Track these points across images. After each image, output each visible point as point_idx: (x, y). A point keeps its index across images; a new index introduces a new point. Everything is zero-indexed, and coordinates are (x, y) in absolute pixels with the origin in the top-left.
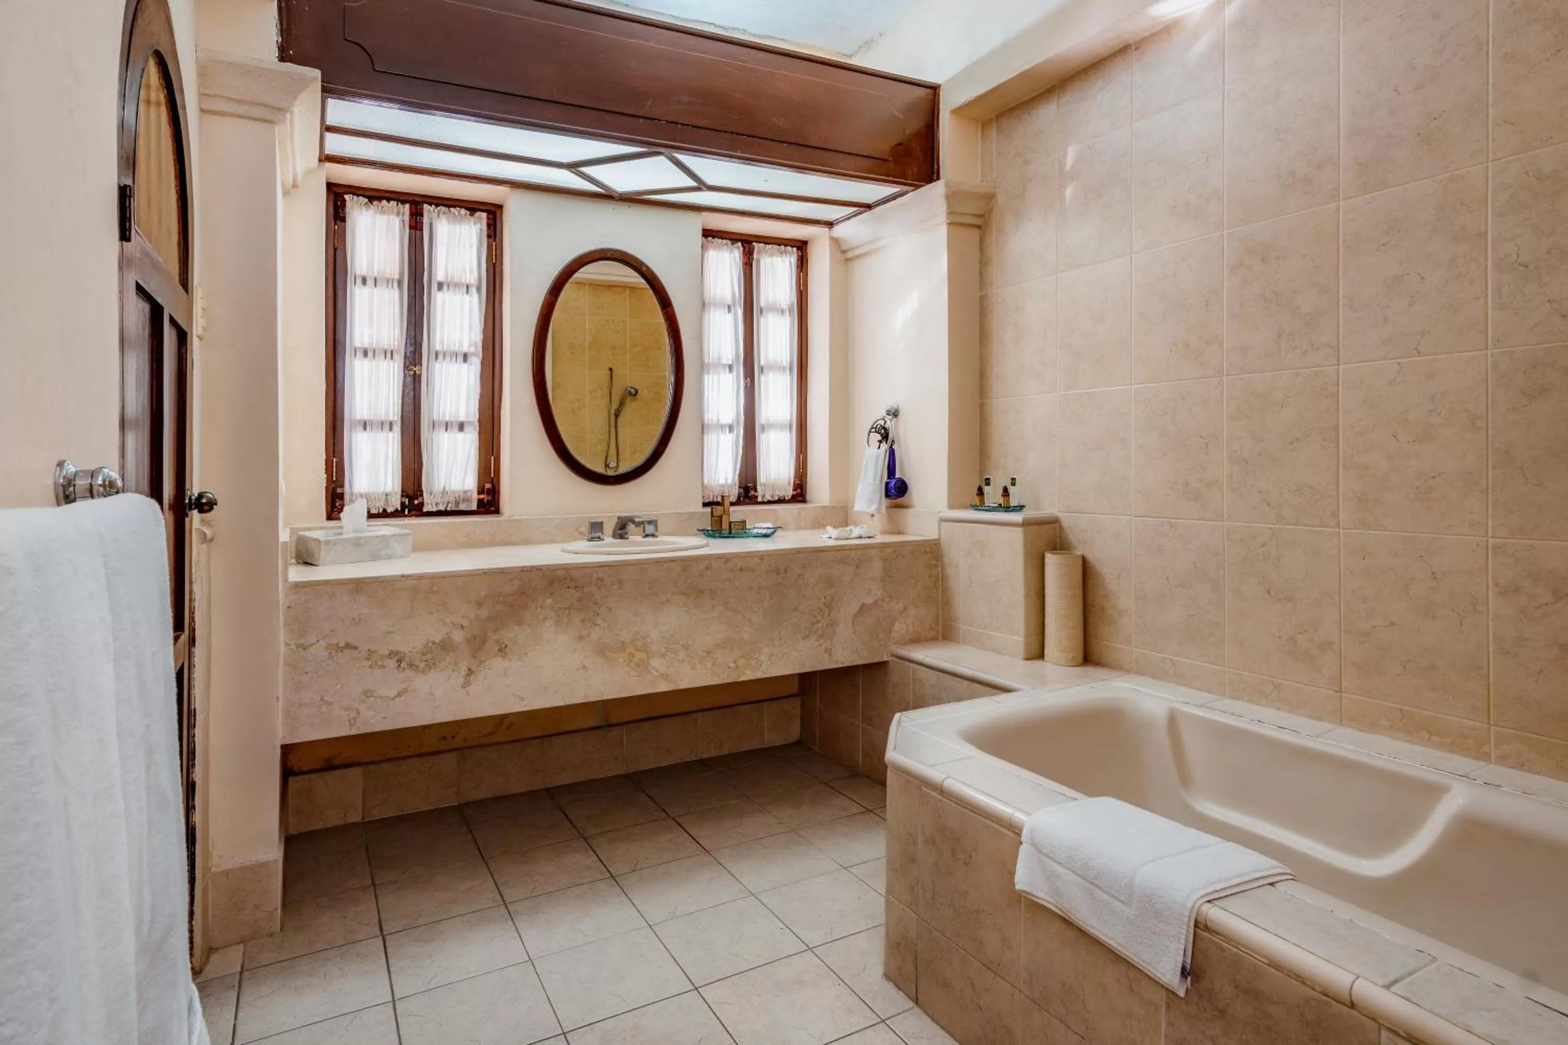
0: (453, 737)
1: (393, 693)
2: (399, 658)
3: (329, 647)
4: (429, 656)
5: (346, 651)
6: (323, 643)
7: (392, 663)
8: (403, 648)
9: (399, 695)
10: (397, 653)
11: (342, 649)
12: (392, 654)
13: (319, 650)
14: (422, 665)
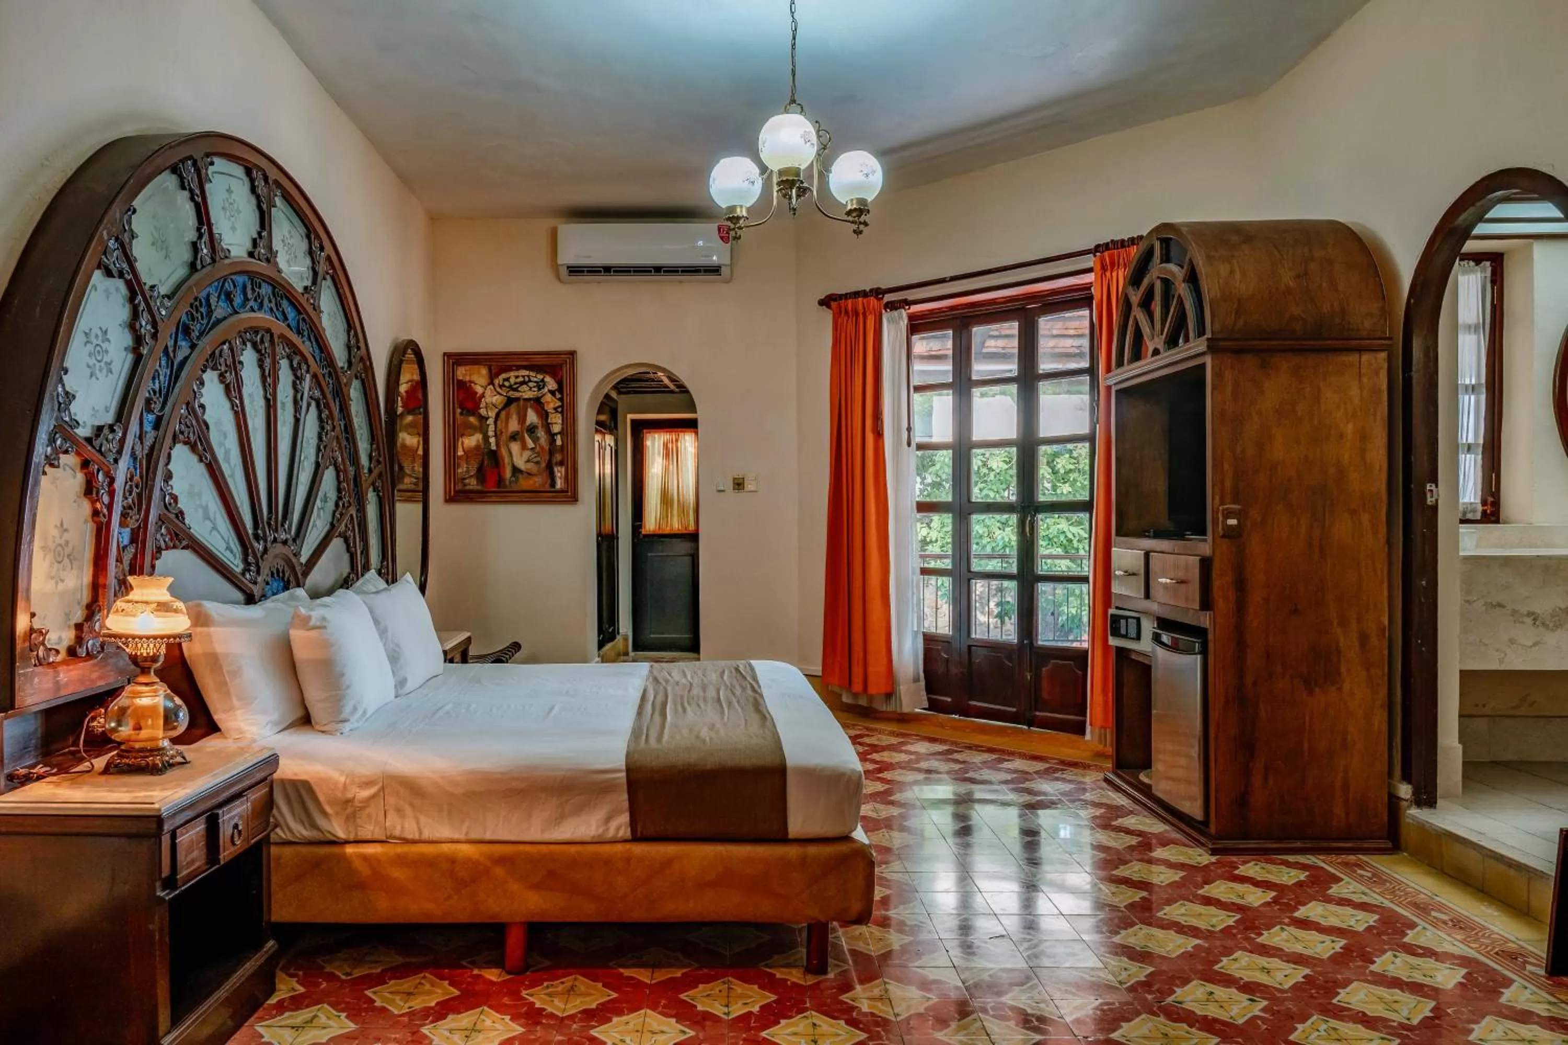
0: (1484, 706)
1: (1530, 644)
2: (1535, 618)
3: (1486, 604)
4: (1557, 618)
5: (1498, 608)
6: (1482, 601)
7: (1529, 621)
8: (1538, 611)
9: (1535, 644)
10: (1533, 613)
11: (1495, 607)
12: (1529, 614)
13: (1479, 606)
14: (1551, 625)
